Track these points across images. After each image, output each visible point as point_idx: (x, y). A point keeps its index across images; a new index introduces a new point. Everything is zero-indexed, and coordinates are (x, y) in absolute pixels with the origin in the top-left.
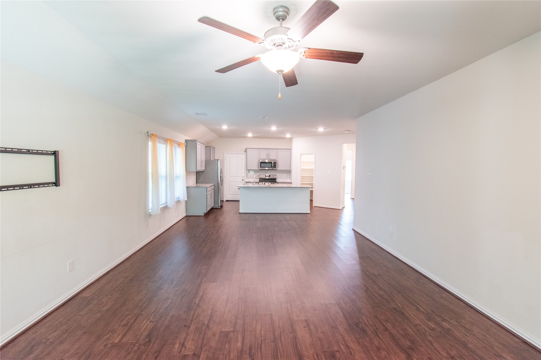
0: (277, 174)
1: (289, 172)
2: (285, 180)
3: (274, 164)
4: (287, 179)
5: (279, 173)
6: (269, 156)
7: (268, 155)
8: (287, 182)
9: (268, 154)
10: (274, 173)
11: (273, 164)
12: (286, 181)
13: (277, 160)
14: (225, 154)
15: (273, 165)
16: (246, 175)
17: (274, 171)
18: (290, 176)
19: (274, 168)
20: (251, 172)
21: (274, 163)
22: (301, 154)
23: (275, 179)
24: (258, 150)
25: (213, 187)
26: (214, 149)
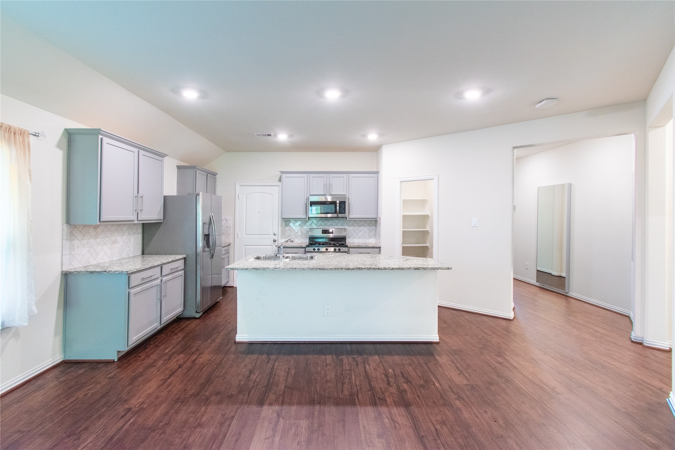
0: (347, 227)
1: (374, 222)
2: (364, 240)
3: (340, 207)
4: (370, 237)
5: (353, 225)
6: (329, 189)
7: (328, 187)
8: (370, 246)
9: (328, 184)
10: (342, 225)
11: (338, 205)
12: (368, 242)
13: (347, 196)
14: (238, 187)
15: (338, 208)
16: (282, 231)
17: (342, 221)
18: (376, 231)
19: (340, 215)
20: (291, 224)
21: (340, 202)
22: (401, 182)
23: (344, 239)
24: (305, 175)
25: (181, 264)
26: (215, 175)
